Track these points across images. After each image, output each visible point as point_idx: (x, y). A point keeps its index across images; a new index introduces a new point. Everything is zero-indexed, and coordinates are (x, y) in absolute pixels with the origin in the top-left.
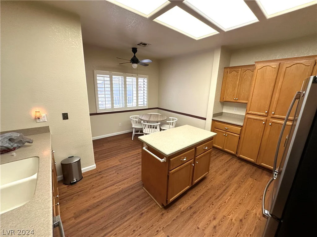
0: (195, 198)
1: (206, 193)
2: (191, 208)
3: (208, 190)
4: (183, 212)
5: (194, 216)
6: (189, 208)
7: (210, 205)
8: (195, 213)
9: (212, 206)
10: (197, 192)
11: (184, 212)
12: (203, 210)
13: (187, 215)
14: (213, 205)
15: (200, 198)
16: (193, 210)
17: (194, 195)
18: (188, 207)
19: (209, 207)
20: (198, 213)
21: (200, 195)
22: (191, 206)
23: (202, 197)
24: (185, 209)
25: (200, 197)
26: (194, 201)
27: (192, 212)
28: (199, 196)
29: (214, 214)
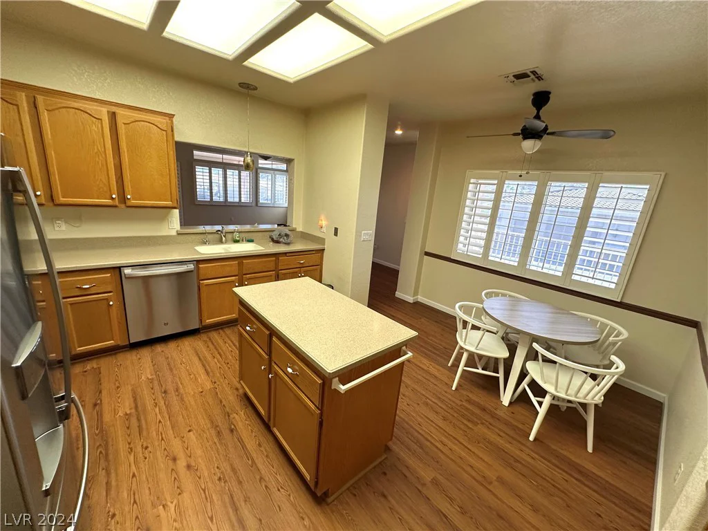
0: (251, 445)
1: (258, 477)
2: (232, 431)
3: (266, 487)
4: (229, 416)
5: (213, 432)
6: (233, 427)
7: (222, 473)
8: (219, 433)
9: (219, 475)
10: (265, 454)
11: (227, 417)
12: (218, 452)
13: (219, 420)
14: (220, 479)
15: (247, 457)
16: (226, 433)
17: (260, 445)
18: (235, 426)
19: (218, 468)
20: (216, 440)
21: (255, 459)
22: (235, 432)
23: (250, 462)
24: (233, 420)
25: (249, 456)
26: (246, 441)
27: (222, 429)
28: (254, 455)
29: (197, 470)
